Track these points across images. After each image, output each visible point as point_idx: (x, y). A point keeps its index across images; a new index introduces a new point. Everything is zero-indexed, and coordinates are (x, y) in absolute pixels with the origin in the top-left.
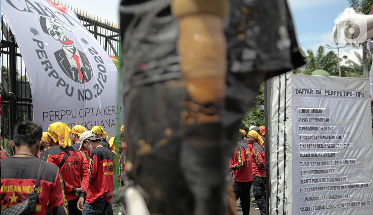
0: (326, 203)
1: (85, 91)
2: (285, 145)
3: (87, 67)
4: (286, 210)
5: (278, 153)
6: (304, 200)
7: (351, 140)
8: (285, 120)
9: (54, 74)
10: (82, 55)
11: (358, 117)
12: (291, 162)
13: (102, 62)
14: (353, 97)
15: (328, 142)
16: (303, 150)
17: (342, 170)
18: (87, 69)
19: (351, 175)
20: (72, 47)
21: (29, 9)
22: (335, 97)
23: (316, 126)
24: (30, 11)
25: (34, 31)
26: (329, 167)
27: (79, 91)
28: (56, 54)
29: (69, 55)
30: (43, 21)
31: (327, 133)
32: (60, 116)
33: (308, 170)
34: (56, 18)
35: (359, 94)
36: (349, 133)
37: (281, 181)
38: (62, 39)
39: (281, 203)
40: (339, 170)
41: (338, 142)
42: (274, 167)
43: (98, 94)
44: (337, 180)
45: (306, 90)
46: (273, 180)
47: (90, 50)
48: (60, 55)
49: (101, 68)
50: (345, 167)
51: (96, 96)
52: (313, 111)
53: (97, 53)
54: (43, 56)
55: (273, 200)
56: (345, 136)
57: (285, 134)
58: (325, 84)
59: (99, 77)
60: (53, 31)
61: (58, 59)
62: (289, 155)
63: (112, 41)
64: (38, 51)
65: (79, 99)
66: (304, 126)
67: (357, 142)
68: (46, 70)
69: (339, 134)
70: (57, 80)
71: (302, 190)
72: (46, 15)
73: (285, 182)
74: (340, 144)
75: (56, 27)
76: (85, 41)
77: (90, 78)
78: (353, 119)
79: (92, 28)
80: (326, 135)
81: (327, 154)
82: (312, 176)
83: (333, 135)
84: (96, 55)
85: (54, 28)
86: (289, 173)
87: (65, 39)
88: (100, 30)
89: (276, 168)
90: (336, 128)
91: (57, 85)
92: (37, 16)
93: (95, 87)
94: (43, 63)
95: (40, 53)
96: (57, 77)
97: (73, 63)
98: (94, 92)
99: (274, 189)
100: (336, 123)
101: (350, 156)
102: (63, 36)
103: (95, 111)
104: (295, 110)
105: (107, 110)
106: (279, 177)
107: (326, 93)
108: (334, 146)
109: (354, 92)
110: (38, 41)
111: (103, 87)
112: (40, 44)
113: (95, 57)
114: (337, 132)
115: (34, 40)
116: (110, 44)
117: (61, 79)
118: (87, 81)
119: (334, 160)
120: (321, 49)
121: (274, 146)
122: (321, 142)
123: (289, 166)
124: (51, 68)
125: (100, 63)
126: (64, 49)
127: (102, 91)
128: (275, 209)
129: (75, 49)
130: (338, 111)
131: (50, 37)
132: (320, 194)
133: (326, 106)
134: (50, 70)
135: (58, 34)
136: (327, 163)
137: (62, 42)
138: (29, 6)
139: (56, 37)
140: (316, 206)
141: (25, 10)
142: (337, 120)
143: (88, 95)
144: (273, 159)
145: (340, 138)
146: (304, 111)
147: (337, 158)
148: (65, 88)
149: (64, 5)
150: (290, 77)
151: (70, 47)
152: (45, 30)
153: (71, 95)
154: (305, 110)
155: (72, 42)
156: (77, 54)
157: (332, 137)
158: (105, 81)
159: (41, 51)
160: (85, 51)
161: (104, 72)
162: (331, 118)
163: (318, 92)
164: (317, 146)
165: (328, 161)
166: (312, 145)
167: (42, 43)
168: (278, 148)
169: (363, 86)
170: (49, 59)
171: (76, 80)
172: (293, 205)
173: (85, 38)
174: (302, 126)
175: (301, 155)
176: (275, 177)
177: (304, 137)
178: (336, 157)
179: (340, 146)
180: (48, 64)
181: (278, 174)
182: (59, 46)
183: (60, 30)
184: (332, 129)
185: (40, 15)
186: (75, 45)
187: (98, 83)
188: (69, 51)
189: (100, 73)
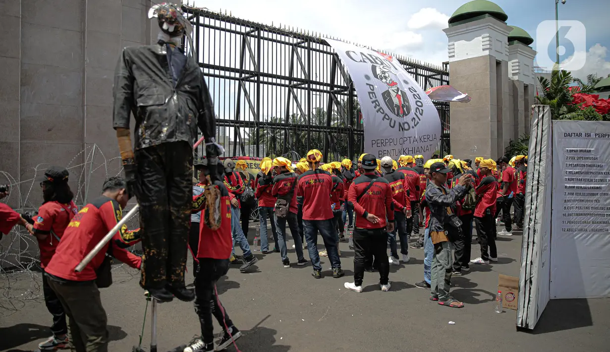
0: (589, 227)
1: (404, 124)
2: (538, 181)
3: (407, 104)
4: (536, 228)
5: (532, 186)
6: (567, 222)
8: (540, 162)
9: (381, 110)
10: (404, 94)
12: (543, 193)
13: (420, 99)
15: (597, 177)
16: (568, 183)
17: (608, 201)
18: (407, 106)
20: (396, 88)
21: (364, 60)
22: (606, 139)
23: (583, 164)
24: (364, 62)
25: (367, 77)
26: (595, 198)
27: (400, 123)
28: (383, 94)
29: (393, 94)
30: (374, 69)
31: (594, 170)
32: (384, 143)
33: (572, 199)
34: (385, 65)
37: (534, 207)
38: (388, 82)
39: (533, 223)
40: (606, 201)
41: (607, 177)
42: (529, 196)
43: (415, 125)
44: (602, 208)
45: (575, 134)
46: (527, 206)
47: (409, 89)
48: (386, 95)
49: (419, 103)
51: (413, 127)
52: (581, 151)
53: (416, 91)
54: (373, 97)
55: (527, 220)
57: (539, 172)
58: (595, 128)
59: (416, 111)
60: (381, 76)
61: (385, 99)
62: (541, 188)
63: (430, 79)
64: (369, 93)
65: (400, 130)
66: (571, 163)
68: (375, 107)
69: (607, 170)
70: (383, 115)
71: (565, 215)
72: (377, 63)
73: (536, 207)
74: (608, 179)
75: (384, 72)
76: (406, 82)
77: (409, 113)
79: (413, 70)
80: (594, 171)
81: (593, 187)
82: (576, 204)
83: (601, 171)
84: (414, 93)
85: (383, 73)
86: (541, 201)
87: (391, 82)
88: (420, 71)
89: (531, 197)
90: (605, 165)
91: (383, 119)
92: (370, 65)
93: (412, 120)
94: (373, 102)
95: (371, 95)
96: (383, 113)
97: (396, 101)
98: (411, 124)
99: (528, 212)
100: (605, 160)
102: (389, 79)
103: (412, 139)
104: (563, 150)
105: (423, 137)
106: (532, 203)
107: (596, 135)
108: (602, 181)
110: (370, 85)
111: (420, 120)
113: (414, 95)
114: (606, 169)
115: (367, 84)
116: (429, 81)
117: (386, 114)
118: (406, 115)
119: (601, 193)
121: (530, 180)
122: (588, 177)
123: (540, 196)
124: (379, 105)
125: (418, 100)
126: (389, 90)
127: (418, 123)
128: (528, 226)
129: (398, 90)
131: (379, 81)
132: (583, 219)
133: (595, 146)
134: (378, 108)
135: (386, 78)
136: (593, 194)
137: (388, 84)
138: (364, 57)
139: (384, 80)
140: (578, 228)
141: (361, 61)
142: (606, 159)
143: (406, 126)
144: (528, 189)
146: (571, 151)
147: (604, 191)
148: (389, 121)
149: (390, 54)
150: (546, 129)
151: (394, 88)
152: (376, 76)
153: (393, 127)
154: (573, 150)
155: (396, 83)
156: (400, 93)
157: (600, 173)
158: (421, 114)
159: (372, 93)
160: (406, 90)
161: (421, 106)
162: (600, 157)
163: (588, 135)
164: (583, 180)
165: (594, 193)
166: (577, 179)
167: (373, 86)
168: (533, 182)
170: (378, 99)
171: (398, 115)
172: (542, 225)
173: (406, 80)
174: (568, 163)
175: (566, 186)
176: (529, 203)
177: (570, 172)
178: (603, 189)
179: (608, 181)
180: (377, 103)
181: (532, 201)
182: (386, 88)
183: (387, 75)
184: (601, 166)
185: (372, 64)
186: (398, 86)
187: (415, 117)
188: (393, 91)
189: (417, 108)
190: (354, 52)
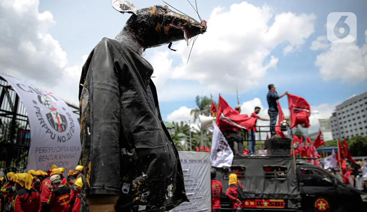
1: (62, 137)
3: (64, 123)
7: (200, 186)
9: (45, 126)
10: (62, 116)
11: (204, 173)
14: (202, 163)
15: (190, 188)
17: (195, 203)
18: (64, 125)
19: (200, 205)
22: (194, 163)
24: (32, 92)
25: (35, 102)
27: (58, 137)
28: (47, 115)
29: (54, 116)
30: (39, 98)
35: (205, 161)
36: (199, 182)
38: (50, 107)
41: (194, 187)
43: (69, 139)
44: (193, 208)
47: (67, 114)
48: (49, 116)
49: (72, 124)
50: (197, 201)
51: (67, 140)
54: (39, 115)
56: (198, 184)
58: (189, 156)
59: (71, 130)
60: (45, 103)
61: (48, 118)
64: (37, 113)
65: (58, 141)
67: (203, 187)
68: (41, 123)
69: (195, 183)
70: (47, 130)
72: (41, 94)
74: (195, 189)
75: (47, 101)
76: (64, 109)
77: (65, 129)
78: (202, 175)
84: (70, 117)
87: (52, 108)
90: (194, 180)
91: (46, 132)
92: (36, 95)
93: (67, 135)
94: (39, 119)
96: (47, 128)
97: (56, 121)
98: (67, 138)
100: (194, 177)
101: (199, 195)
105: (72, 148)
107: (189, 161)
108: (192, 190)
109: (203, 161)
110: (37, 108)
111: (72, 136)
112: (38, 109)
115: (35, 107)
117: (49, 129)
118: (64, 131)
120: (182, 123)
124: (44, 122)
125: (72, 122)
126: (51, 113)
129: (57, 113)
130: (195, 171)
131: (44, 106)
133: (189, 168)
134: (43, 124)
135: (48, 104)
137: (50, 109)
138: (32, 90)
139: (47, 106)
141: (29, 91)
145: (195, 185)
147: (193, 197)
148: (50, 134)
151: (55, 112)
153: (53, 139)
155: (56, 109)
156: (59, 116)
157: (191, 185)
158: (73, 132)
159: (39, 113)
160: (65, 114)
162: (191, 175)
163: (186, 161)
167: (39, 108)
169: (207, 156)
170: (43, 117)
171: (57, 130)
178: (193, 195)
180: (42, 120)
182: (49, 111)
183: (49, 103)
184: (191, 181)
185: (38, 95)
186: (58, 111)
187: (70, 133)
188: (54, 114)
189: (71, 128)
190: (23, 85)
